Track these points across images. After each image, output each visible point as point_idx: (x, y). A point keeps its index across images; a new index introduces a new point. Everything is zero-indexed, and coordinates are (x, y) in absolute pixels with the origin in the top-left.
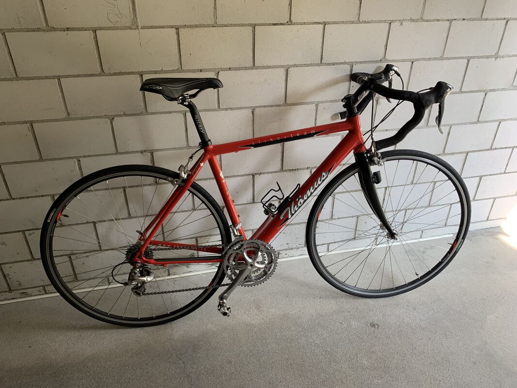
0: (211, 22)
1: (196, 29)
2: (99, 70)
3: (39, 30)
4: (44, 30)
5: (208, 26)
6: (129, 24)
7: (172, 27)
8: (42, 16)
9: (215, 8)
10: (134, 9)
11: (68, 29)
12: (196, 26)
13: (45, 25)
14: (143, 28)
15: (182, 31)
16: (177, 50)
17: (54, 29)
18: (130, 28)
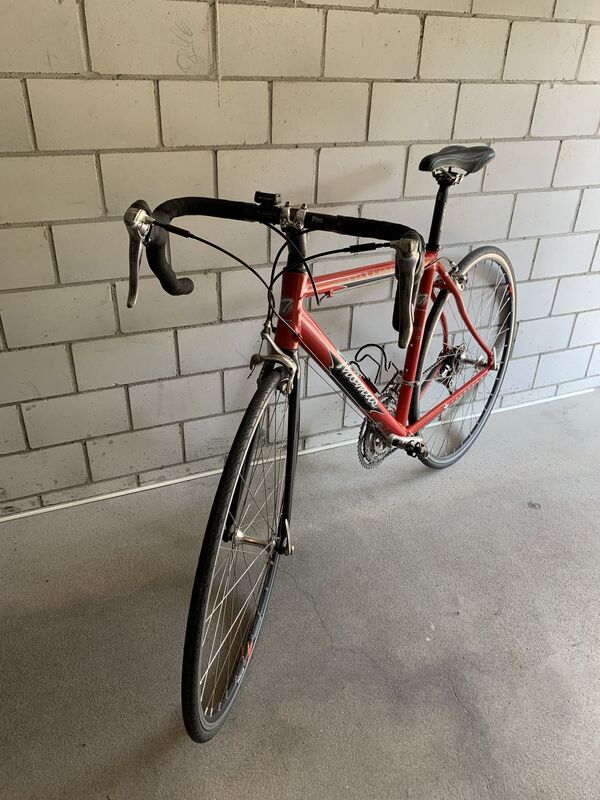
0: (317, 74)
1: (294, 84)
3: (76, 76)
4: (83, 78)
5: (312, 79)
6: (205, 72)
7: (263, 79)
8: (84, 55)
10: (215, 50)
11: (118, 77)
12: (297, 79)
13: (86, 69)
14: (225, 79)
15: (277, 86)
16: (268, 115)
17: (99, 76)
18: (207, 78)
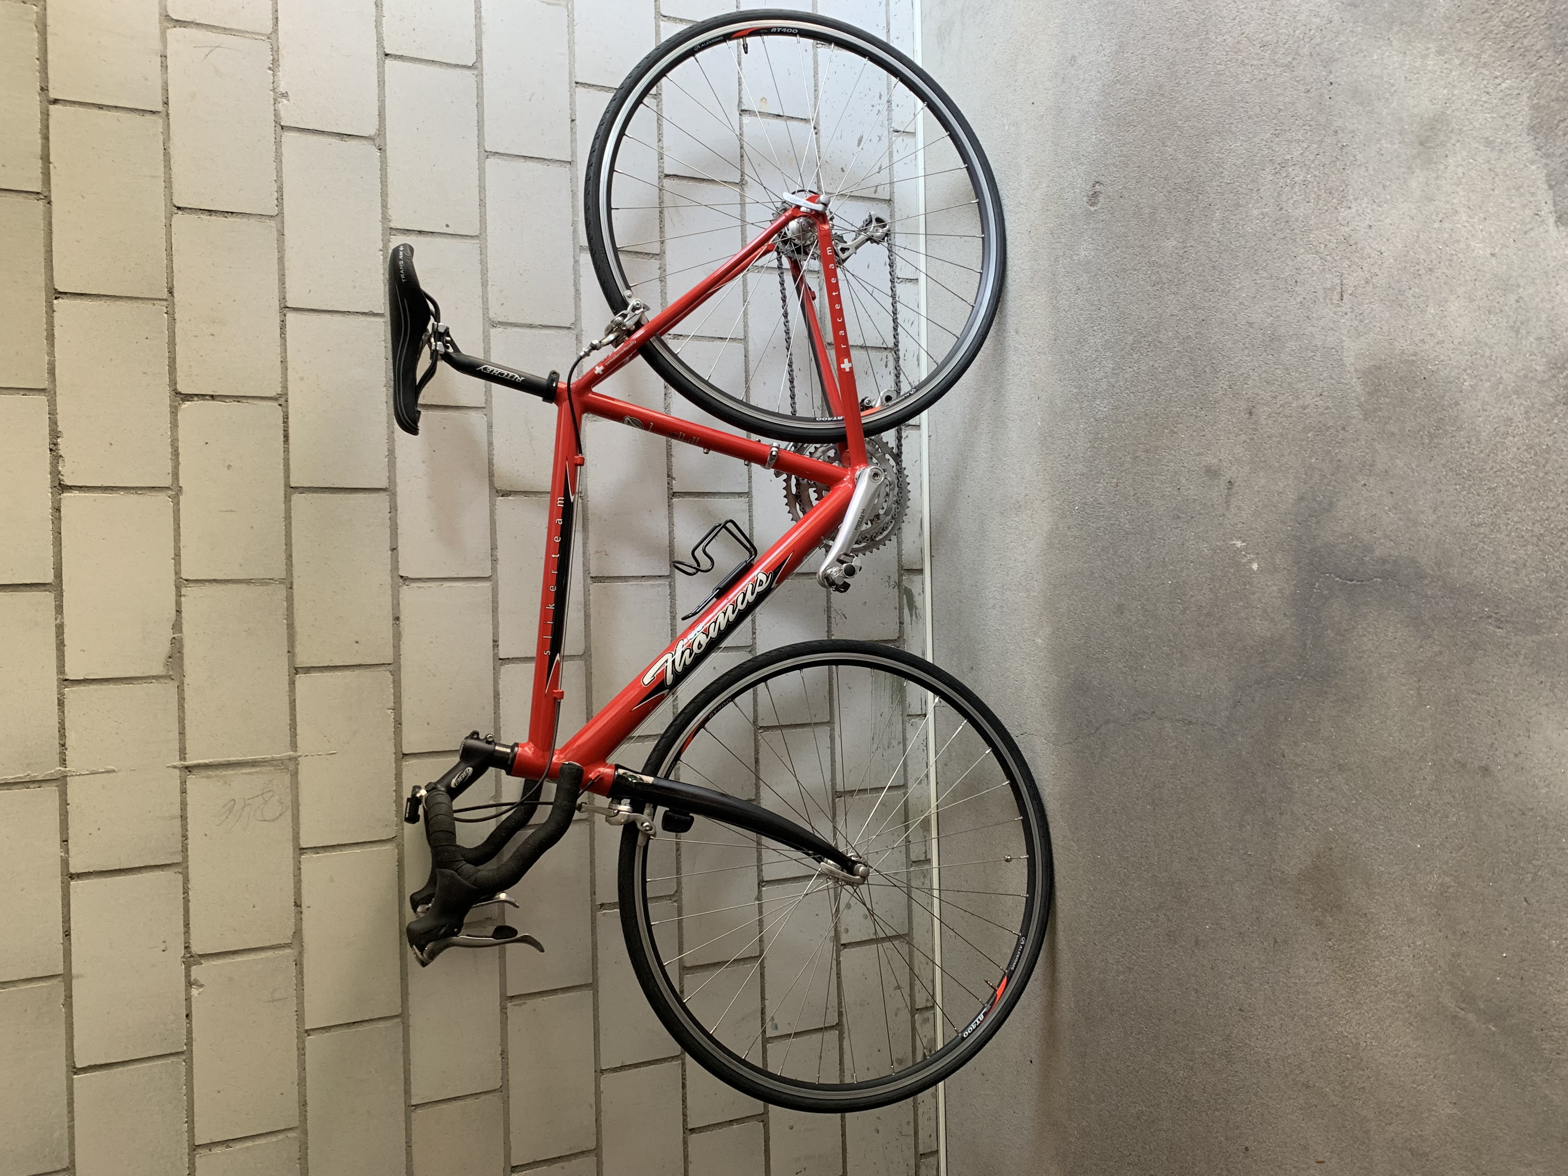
0: (282, 592)
1: (298, 629)
2: (388, 847)
3: (299, 963)
4: (301, 954)
5: (290, 599)
6: (287, 778)
7: (292, 683)
8: (270, 953)
9: (248, 582)
10: (254, 764)
11: (298, 905)
12: (291, 626)
13: (288, 951)
14: (294, 745)
15: (302, 660)
16: (347, 673)
17: (298, 933)
18: (295, 774)
